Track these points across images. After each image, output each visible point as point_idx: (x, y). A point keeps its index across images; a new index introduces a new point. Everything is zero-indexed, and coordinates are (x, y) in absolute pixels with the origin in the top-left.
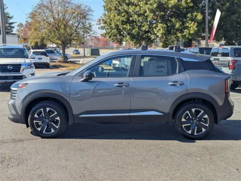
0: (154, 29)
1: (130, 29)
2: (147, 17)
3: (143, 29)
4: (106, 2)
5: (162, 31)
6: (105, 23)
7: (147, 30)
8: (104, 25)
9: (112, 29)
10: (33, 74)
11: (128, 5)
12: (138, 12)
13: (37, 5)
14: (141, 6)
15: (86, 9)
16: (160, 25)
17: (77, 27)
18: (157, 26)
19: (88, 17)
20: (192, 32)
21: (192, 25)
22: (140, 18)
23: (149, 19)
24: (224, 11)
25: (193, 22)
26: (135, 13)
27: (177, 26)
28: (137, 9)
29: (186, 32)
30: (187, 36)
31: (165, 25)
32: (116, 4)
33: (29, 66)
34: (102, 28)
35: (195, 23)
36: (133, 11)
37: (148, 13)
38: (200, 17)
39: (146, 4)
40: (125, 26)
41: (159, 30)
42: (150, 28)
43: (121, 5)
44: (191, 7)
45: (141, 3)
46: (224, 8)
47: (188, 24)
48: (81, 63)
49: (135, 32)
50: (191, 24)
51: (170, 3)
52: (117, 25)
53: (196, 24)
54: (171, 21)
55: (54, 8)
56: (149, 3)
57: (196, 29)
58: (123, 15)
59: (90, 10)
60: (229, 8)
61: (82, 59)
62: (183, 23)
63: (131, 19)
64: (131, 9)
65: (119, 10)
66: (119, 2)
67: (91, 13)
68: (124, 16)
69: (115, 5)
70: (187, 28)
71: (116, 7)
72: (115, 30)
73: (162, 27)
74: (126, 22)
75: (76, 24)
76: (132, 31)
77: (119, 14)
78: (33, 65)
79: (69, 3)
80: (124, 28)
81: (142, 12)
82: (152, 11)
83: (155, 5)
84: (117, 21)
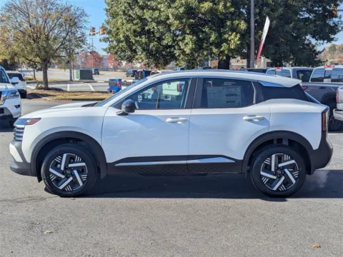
0: (180, 43)
1: (146, 43)
2: (169, 26)
3: (165, 42)
4: (108, 4)
5: (191, 46)
6: (109, 32)
7: (170, 44)
8: (108, 36)
9: (119, 41)
10: (19, 106)
11: (142, 8)
12: (157, 18)
13: (5, 6)
14: (162, 9)
15: (77, 13)
16: (188, 38)
17: (64, 38)
18: (184, 39)
19: (79, 24)
20: (232, 47)
21: (232, 37)
22: (160, 27)
23: (173, 29)
24: (275, 18)
25: (234, 33)
26: (153, 20)
27: (213, 37)
28: (157, 14)
29: (224, 46)
30: (226, 52)
31: (195, 38)
32: (125, 7)
33: (13, 94)
34: (105, 40)
35: (237, 34)
36: (150, 18)
37: (172, 20)
38: (243, 26)
39: (169, 7)
40: (138, 39)
41: (187, 43)
42: (174, 41)
43: (132, 9)
44: (230, 13)
45: (162, 7)
46: (276, 15)
47: (226, 36)
48: (68, 90)
49: (154, 46)
50: (230, 35)
51: (203, 7)
52: (128, 36)
53: (238, 36)
54: (203, 32)
55: (30, 10)
56: (173, 5)
57: (239, 42)
58: (135, 22)
59: (83, 14)
60: (281, 15)
61: (68, 85)
62: (220, 35)
63: (147, 28)
64: (147, 15)
65: (130, 16)
66: (129, 4)
67: (85, 18)
68: (136, 24)
69: (123, 8)
70: (226, 41)
71: (124, 12)
72: (124, 44)
73: (191, 40)
74: (140, 33)
75: (64, 35)
76: (149, 45)
77: (128, 22)
78: (18, 93)
79: (52, 4)
80: (137, 41)
81: (162, 18)
82: (178, 17)
83: (181, 10)
84: (127, 31)
